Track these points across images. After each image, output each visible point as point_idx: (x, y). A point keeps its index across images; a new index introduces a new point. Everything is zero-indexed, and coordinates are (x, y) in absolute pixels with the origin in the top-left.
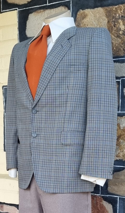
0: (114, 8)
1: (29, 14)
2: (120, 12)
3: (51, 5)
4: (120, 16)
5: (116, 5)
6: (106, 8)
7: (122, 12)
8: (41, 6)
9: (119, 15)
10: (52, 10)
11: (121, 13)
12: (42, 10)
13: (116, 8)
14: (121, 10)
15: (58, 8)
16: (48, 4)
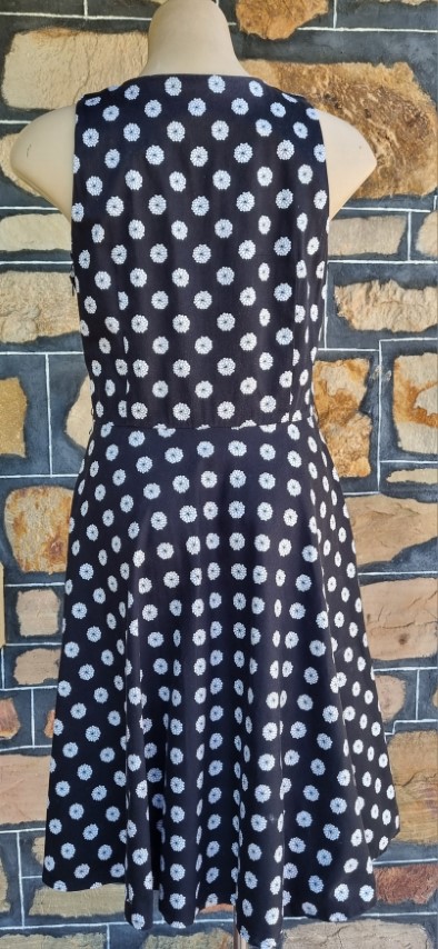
0: (306, 69)
1: (15, 33)
2: (319, 83)
3: (98, 21)
4: (322, 94)
5: (310, 62)
6: (281, 64)
7: (326, 83)
8: (59, 16)
9: (318, 90)
10: (104, 37)
11: (325, 86)
12: (64, 31)
13: (310, 71)
14: (323, 78)
15: (125, 35)
16: (86, 16)
